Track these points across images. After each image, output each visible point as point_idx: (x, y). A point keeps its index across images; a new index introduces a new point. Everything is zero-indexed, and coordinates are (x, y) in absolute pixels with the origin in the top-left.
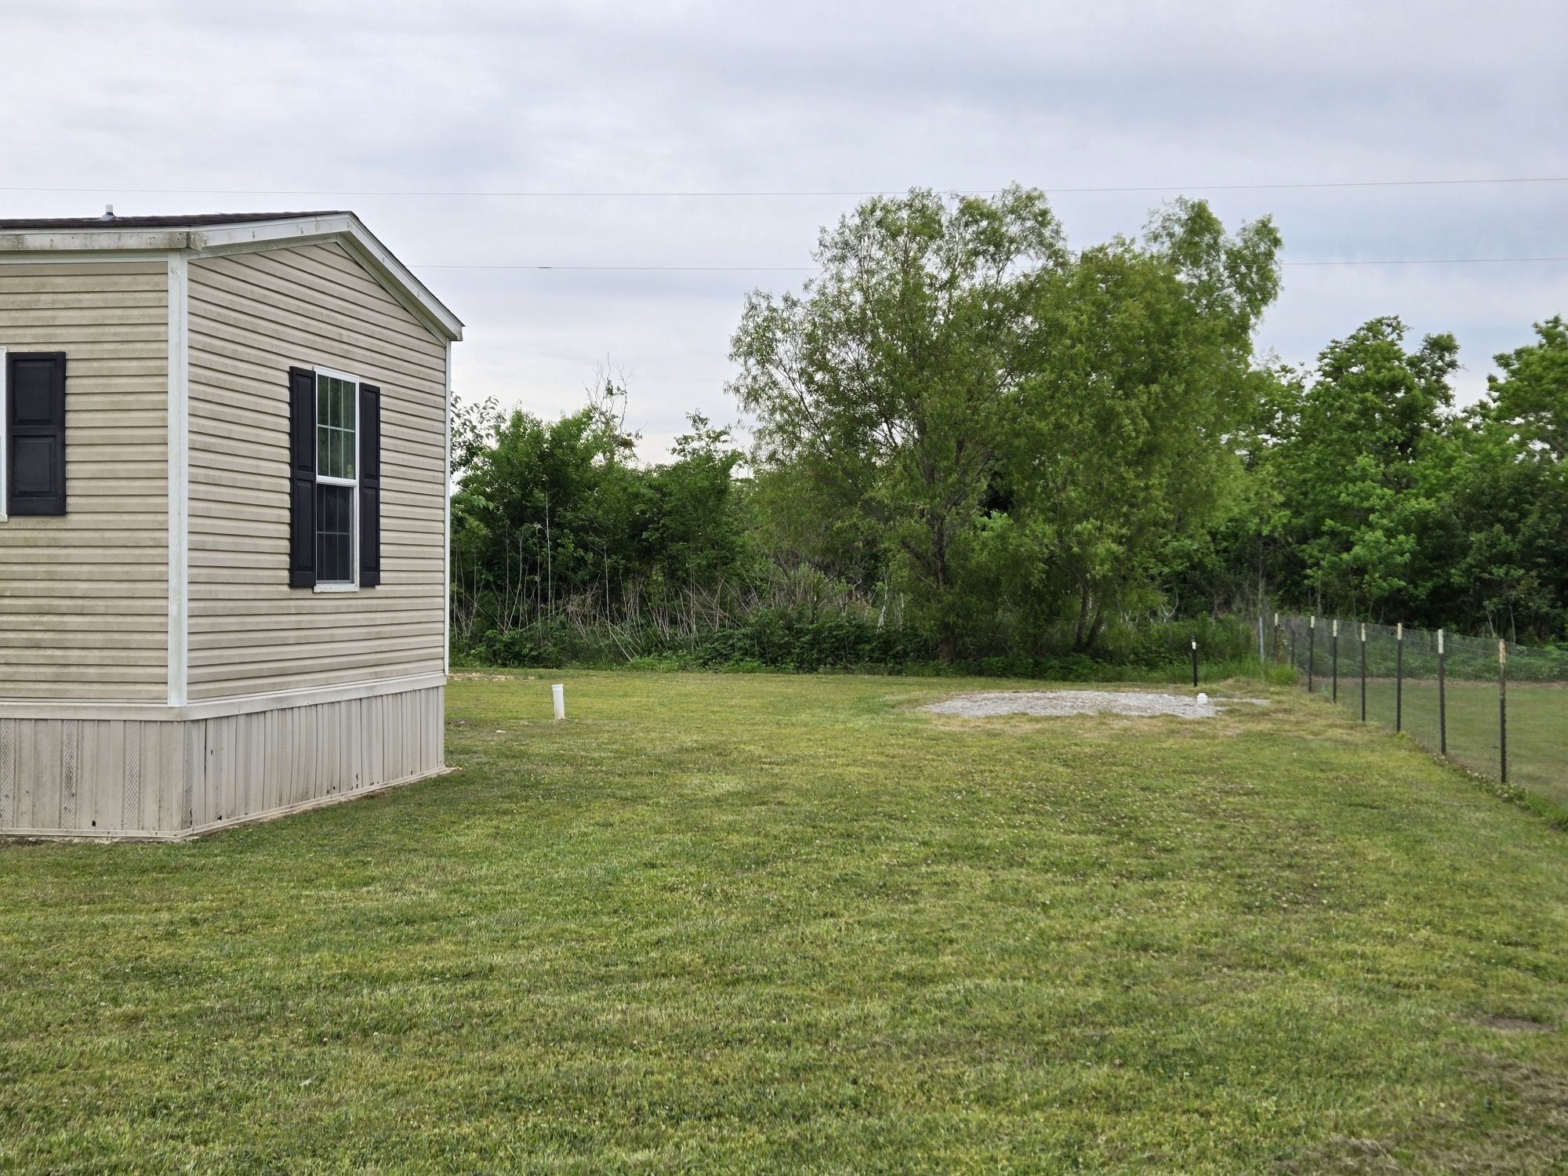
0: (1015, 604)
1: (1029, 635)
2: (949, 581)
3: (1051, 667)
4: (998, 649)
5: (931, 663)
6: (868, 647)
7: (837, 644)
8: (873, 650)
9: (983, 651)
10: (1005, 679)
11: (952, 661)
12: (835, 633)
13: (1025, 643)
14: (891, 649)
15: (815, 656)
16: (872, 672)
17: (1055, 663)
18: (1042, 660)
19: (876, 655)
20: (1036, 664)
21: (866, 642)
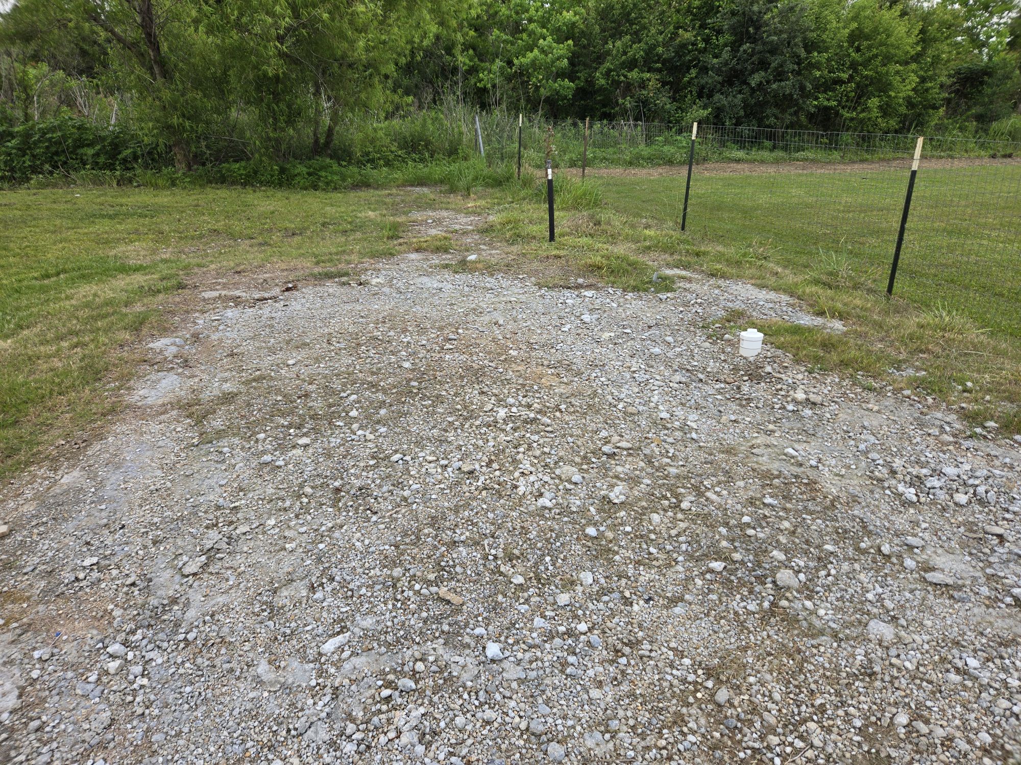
0: (248, 102)
1: (269, 139)
2: (166, 74)
3: (299, 174)
4: (240, 155)
5: (165, 171)
6: (90, 151)
7: (53, 149)
8: (97, 155)
9: (220, 157)
10: (249, 189)
11: (189, 168)
12: (48, 136)
13: (267, 148)
14: (119, 153)
15: (28, 163)
16: (98, 182)
17: (301, 169)
18: (288, 166)
19: (102, 160)
20: (282, 170)
21: (88, 145)
